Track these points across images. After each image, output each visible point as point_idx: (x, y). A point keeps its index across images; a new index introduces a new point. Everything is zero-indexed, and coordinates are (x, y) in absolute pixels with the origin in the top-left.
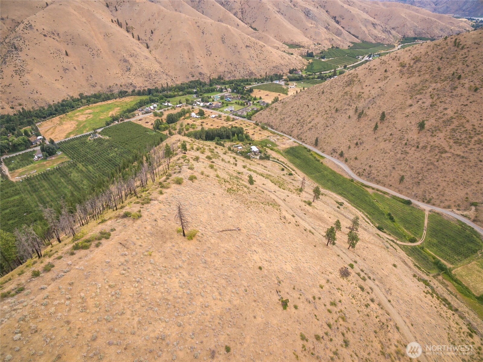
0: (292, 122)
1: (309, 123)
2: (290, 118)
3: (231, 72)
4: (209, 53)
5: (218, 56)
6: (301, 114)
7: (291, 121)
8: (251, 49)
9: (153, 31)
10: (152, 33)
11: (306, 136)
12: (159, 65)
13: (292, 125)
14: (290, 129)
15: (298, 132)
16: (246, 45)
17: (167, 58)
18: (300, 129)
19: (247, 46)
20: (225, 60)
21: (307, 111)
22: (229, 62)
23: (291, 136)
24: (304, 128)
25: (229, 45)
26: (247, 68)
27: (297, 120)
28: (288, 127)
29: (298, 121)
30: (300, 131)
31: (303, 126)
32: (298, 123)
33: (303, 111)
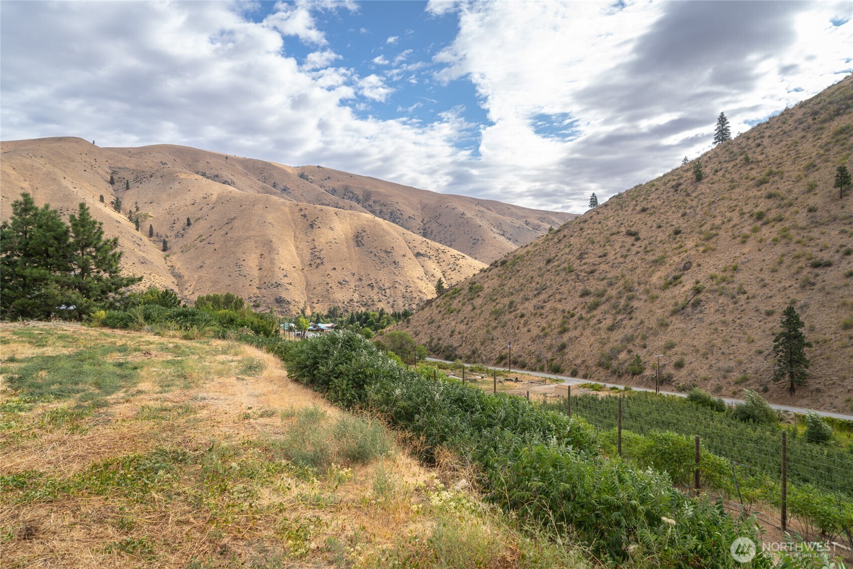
0: (555, 310)
1: (666, 287)
2: (543, 296)
3: (370, 303)
4: (319, 261)
5: (339, 269)
6: (603, 267)
7: (548, 306)
8: (430, 261)
9: (192, 221)
10: (189, 224)
11: (670, 346)
12: (173, 279)
13: (558, 322)
14: (548, 341)
15: (603, 343)
16: (416, 251)
17: (201, 267)
18: (611, 329)
19: (418, 255)
20: (356, 277)
21: (635, 249)
22: (365, 282)
23: (557, 370)
24: (639, 316)
25: (372, 249)
26: (415, 295)
27: (585, 294)
28: (535, 331)
29: (590, 300)
30: (617, 336)
31: (629, 311)
32: (595, 306)
33: (611, 257)
